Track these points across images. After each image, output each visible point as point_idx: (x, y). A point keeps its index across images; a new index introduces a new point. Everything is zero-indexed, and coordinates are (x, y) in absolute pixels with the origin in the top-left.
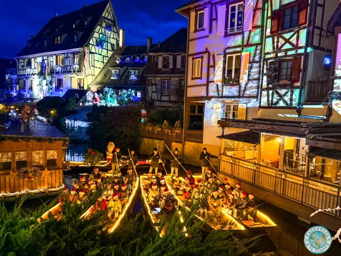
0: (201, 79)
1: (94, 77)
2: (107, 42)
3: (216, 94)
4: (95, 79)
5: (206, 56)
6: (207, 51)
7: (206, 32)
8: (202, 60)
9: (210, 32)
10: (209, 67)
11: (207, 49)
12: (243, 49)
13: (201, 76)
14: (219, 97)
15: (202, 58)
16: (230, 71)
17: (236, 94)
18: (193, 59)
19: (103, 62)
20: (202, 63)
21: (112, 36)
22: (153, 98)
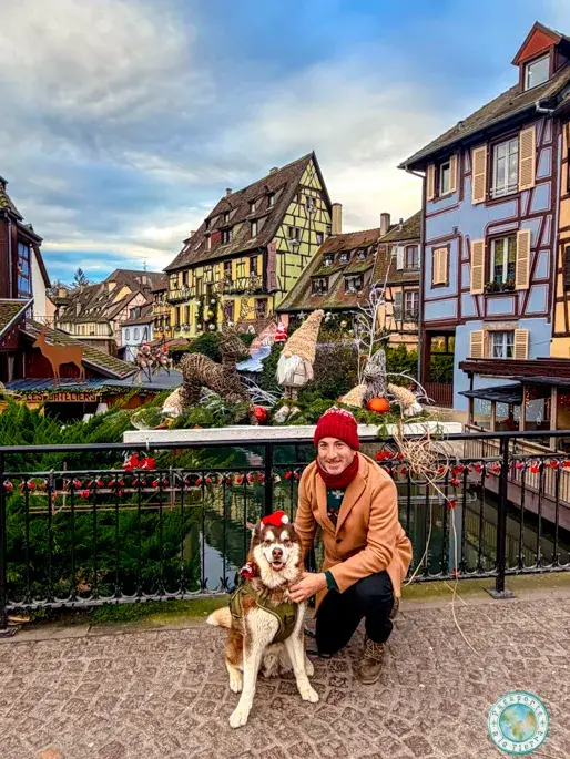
0: (448, 285)
1: (285, 295)
2: (309, 230)
3: (474, 313)
4: (287, 298)
5: (454, 243)
6: (456, 234)
7: (454, 200)
8: (449, 251)
9: (461, 198)
10: (461, 262)
11: (456, 230)
12: (519, 225)
13: (448, 280)
14: (479, 318)
15: (448, 246)
16: (499, 269)
17: (511, 311)
18: (434, 249)
19: (302, 267)
20: (448, 255)
21: (318, 218)
22: (387, 328)
